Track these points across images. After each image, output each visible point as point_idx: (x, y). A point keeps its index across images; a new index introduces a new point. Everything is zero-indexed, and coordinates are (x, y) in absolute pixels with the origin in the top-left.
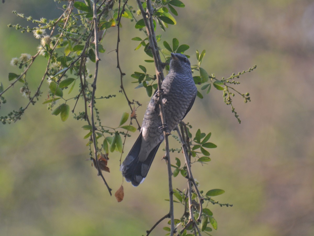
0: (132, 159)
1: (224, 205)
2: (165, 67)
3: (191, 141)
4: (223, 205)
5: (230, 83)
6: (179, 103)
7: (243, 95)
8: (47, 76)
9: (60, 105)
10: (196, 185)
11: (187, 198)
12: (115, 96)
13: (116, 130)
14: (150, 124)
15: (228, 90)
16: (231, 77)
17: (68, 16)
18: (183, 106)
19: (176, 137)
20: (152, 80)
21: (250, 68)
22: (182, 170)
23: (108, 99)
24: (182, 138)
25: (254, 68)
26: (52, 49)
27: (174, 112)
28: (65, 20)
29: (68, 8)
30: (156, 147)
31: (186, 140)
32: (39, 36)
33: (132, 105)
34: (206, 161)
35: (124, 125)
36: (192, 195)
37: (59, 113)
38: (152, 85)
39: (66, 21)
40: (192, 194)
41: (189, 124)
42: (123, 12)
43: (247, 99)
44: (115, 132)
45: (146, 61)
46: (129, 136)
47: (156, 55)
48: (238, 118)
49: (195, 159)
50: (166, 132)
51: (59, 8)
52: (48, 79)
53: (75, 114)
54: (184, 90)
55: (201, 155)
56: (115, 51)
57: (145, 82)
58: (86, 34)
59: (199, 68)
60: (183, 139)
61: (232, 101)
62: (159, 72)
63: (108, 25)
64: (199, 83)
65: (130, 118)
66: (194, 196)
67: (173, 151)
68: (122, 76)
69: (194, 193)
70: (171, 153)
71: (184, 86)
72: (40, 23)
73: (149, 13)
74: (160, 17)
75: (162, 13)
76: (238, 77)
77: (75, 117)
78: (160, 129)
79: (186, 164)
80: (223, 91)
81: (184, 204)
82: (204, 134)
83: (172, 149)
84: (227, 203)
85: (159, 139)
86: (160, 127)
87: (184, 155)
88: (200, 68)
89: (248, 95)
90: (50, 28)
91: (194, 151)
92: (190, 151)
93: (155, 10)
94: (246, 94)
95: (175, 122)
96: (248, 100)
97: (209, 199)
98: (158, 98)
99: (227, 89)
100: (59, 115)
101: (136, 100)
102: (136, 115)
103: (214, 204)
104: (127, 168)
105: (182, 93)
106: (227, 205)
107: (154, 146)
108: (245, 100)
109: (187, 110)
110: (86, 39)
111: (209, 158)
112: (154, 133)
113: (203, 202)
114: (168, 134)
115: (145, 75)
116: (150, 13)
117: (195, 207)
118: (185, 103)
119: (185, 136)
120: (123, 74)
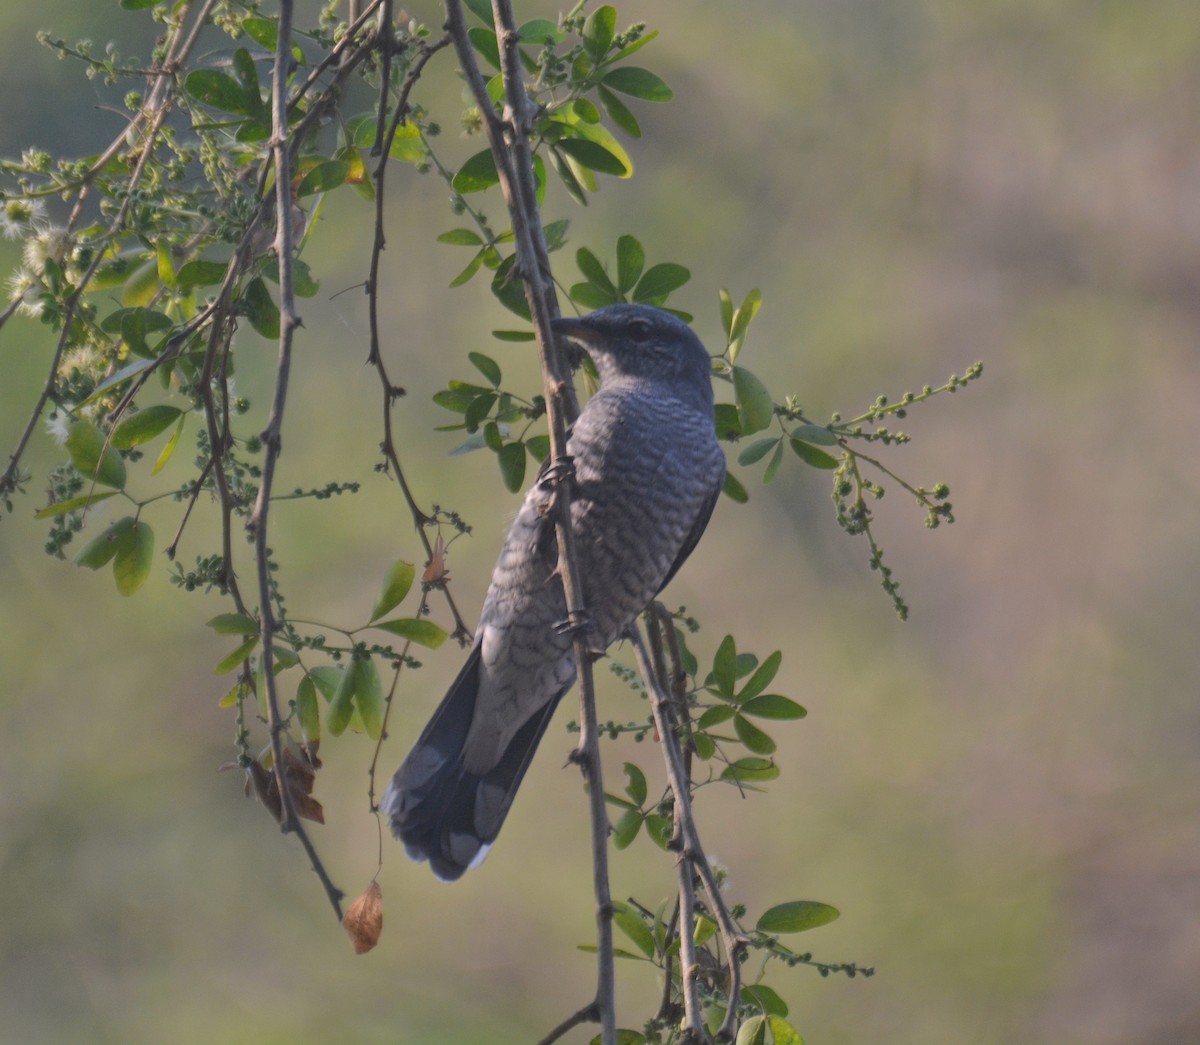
0: (436, 760)
1: (836, 969)
2: (583, 360)
3: (695, 690)
4: (830, 971)
5: (868, 437)
6: (648, 513)
7: (922, 495)
8: (50, 405)
9: (111, 525)
10: (715, 883)
11: (674, 940)
12: (355, 488)
13: (358, 638)
14: (516, 611)
15: (853, 471)
16: (872, 412)
17: (149, 140)
18: (665, 528)
19: (628, 673)
20: (524, 415)
21: (953, 377)
22: (653, 816)
23: (324, 500)
24: (655, 674)
25: (971, 378)
26: (73, 286)
27: (626, 553)
28: (135, 161)
29: (147, 107)
30: (541, 712)
31: (670, 684)
32: (15, 231)
33: (431, 531)
34: (759, 778)
35: (394, 615)
36: (695, 926)
37: (107, 559)
38: (524, 440)
39: (141, 161)
40: (699, 919)
41: (686, 615)
42: (399, 119)
43: (938, 510)
44: (351, 646)
45: (501, 335)
46: (415, 664)
47: (544, 308)
48: (895, 595)
49: (711, 769)
50: (585, 644)
51: (107, 108)
52: (54, 416)
53: (179, 565)
54: (669, 456)
55: (739, 751)
56: (364, 288)
57: (492, 429)
58: (239, 210)
59: (730, 369)
60: (658, 678)
61: (871, 520)
62: (557, 379)
63: (331, 176)
64: (732, 436)
65: (421, 587)
66: (705, 931)
67: (614, 735)
68: (391, 398)
69: (705, 916)
70: (604, 740)
71: (667, 440)
72: (20, 172)
73: (515, 126)
74: (563, 144)
75: (570, 126)
76: (902, 414)
77: (176, 579)
78: (560, 632)
79: (670, 787)
80: (835, 471)
81: (661, 966)
82: (750, 660)
83: (610, 725)
84: (849, 962)
85: (556, 675)
86: (557, 624)
87: (663, 746)
88: (736, 370)
89: (943, 493)
90: (65, 195)
91: (706, 734)
92: (689, 732)
93: (542, 110)
94: (937, 488)
95: (626, 598)
96: (942, 518)
97: (771, 943)
98: (554, 496)
99: (850, 466)
100: (109, 568)
101: (448, 507)
102: (447, 571)
103: (792, 963)
104: (412, 803)
105: (661, 469)
106: (850, 970)
107: (534, 705)
108: (930, 516)
109: (680, 546)
110: (238, 233)
111: (772, 765)
112: (535, 649)
113: (745, 957)
114: (594, 654)
115: (495, 396)
116: (520, 124)
117: (711, 981)
118: (674, 515)
119: (669, 664)
120: (392, 392)
